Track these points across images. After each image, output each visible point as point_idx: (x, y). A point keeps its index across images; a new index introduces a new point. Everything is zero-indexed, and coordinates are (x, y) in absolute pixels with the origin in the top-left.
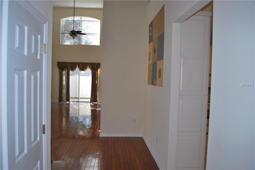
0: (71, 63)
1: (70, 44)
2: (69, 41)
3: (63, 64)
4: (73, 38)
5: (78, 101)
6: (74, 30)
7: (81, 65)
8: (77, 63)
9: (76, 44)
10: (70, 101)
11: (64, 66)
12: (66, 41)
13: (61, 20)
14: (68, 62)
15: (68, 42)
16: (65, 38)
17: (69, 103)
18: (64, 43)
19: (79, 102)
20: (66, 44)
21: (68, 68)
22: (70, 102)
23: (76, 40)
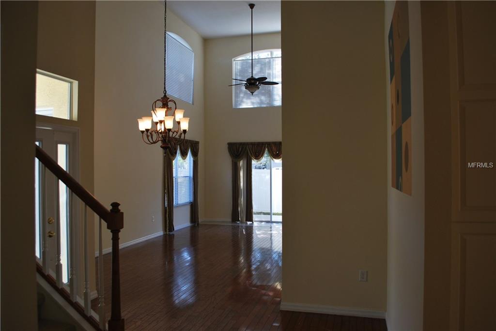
0: (255, 145)
1: (252, 107)
2: (249, 101)
3: (238, 146)
4: (252, 93)
5: (270, 220)
6: (252, 76)
7: (274, 148)
8: (267, 143)
9: (263, 106)
10: (254, 219)
11: (240, 149)
12: (245, 100)
13: (234, 60)
14: (248, 143)
15: (247, 103)
16: (242, 95)
17: (251, 224)
18: (240, 105)
19: (271, 222)
20: (244, 106)
21: (248, 153)
22: (253, 223)
23: (263, 98)
